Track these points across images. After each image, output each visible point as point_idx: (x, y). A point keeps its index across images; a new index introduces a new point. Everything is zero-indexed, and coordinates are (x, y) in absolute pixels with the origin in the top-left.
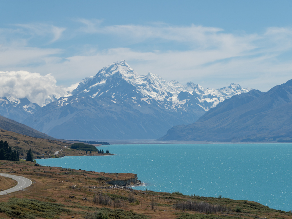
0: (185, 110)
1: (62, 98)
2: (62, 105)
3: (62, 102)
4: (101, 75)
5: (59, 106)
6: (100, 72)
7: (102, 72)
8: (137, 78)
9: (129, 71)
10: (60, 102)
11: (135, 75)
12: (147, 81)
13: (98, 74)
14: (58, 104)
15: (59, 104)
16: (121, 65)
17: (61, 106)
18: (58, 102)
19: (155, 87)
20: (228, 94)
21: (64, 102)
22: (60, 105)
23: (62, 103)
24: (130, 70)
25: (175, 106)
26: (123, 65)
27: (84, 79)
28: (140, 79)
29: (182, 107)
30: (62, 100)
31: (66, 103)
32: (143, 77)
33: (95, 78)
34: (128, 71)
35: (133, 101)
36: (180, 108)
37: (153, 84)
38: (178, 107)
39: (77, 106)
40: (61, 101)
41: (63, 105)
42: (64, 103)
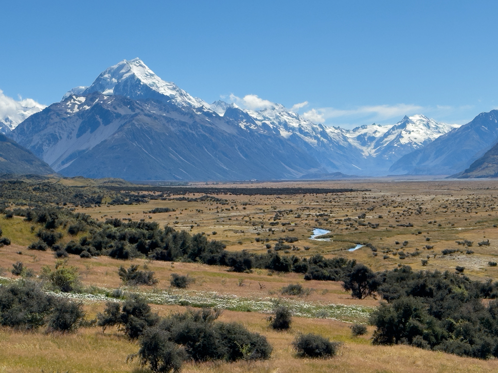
0: (264, 131)
1: (74, 97)
2: (76, 110)
3: (76, 104)
4: (105, 80)
5: (69, 111)
6: (101, 75)
7: (106, 76)
8: (161, 87)
9: (148, 75)
10: (71, 103)
11: (157, 82)
12: (177, 91)
13: (98, 79)
14: (66, 107)
15: (69, 108)
16: (135, 65)
17: (74, 112)
18: (67, 104)
19: (189, 101)
20: (271, 118)
21: (79, 104)
22: (72, 110)
23: (76, 106)
24: (149, 73)
25: (245, 125)
26: (138, 65)
27: (70, 91)
28: (166, 88)
29: (256, 128)
30: (74, 100)
31: (85, 107)
32: (170, 85)
33: (95, 85)
34: (146, 74)
35: (195, 110)
36: (255, 128)
37: (186, 96)
38: (251, 128)
39: (116, 109)
40: (72, 101)
41: (78, 110)
42: (79, 106)
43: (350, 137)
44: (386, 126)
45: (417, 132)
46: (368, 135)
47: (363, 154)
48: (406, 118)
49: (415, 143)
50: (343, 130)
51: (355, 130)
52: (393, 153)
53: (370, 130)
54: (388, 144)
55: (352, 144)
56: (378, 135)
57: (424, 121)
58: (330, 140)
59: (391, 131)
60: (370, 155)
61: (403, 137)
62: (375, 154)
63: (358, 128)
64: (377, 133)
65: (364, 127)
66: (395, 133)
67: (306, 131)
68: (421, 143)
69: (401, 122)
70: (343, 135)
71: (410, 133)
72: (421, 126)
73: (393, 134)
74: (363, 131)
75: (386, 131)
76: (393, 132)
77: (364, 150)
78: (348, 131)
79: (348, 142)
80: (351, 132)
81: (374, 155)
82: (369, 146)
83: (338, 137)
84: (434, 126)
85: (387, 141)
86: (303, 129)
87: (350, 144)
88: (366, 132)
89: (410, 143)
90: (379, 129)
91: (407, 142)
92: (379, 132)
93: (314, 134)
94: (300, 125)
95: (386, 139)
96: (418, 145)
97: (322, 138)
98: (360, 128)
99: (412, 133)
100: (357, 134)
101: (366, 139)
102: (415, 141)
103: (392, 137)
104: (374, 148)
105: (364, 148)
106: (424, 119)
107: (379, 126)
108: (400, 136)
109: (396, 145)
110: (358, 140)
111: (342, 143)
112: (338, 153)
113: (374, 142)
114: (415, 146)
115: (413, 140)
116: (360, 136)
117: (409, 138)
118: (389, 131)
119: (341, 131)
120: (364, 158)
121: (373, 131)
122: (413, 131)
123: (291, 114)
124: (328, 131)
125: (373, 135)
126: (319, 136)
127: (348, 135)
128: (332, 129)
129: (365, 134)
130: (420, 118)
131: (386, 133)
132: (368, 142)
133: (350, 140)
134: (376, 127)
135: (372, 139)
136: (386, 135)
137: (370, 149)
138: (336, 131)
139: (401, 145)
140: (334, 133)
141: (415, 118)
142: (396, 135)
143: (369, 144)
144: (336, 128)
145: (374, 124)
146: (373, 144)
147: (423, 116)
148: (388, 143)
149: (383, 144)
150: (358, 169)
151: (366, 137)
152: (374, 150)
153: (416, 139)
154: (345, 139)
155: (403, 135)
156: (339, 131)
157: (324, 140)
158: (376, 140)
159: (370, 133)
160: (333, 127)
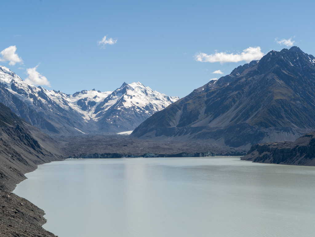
43: (71, 101)
44: (105, 92)
45: (138, 97)
46: (88, 100)
47: (84, 118)
48: (125, 84)
49: (138, 108)
50: (63, 95)
51: (75, 95)
52: (117, 116)
53: (90, 95)
54: (109, 109)
55: (73, 108)
56: (98, 100)
57: (141, 88)
58: (50, 102)
59: (112, 96)
60: (91, 119)
61: (125, 101)
62: (97, 118)
63: (78, 93)
64: (97, 98)
65: (83, 92)
66: (116, 98)
67: (20, 88)
68: (143, 107)
69: (120, 89)
70: (63, 99)
71: (131, 98)
72: (140, 92)
73: (113, 99)
74: (83, 96)
75: (105, 96)
76: (114, 97)
77: (85, 114)
78: (68, 96)
79: (68, 105)
80: (71, 96)
81: (96, 120)
82: (90, 110)
83: (58, 100)
84: (151, 93)
85: (108, 106)
86: (16, 85)
87: (70, 108)
88: (87, 97)
89: (134, 107)
90: (99, 94)
91: (130, 106)
92: (99, 97)
93: (30, 92)
94: (13, 80)
95: (106, 104)
96: (141, 109)
97: (40, 97)
98: (80, 94)
99: (133, 97)
100: (77, 98)
101: (87, 104)
102: (137, 105)
103: (112, 102)
104: (95, 113)
105: (85, 113)
106: (142, 87)
107: (99, 91)
108: (123, 100)
109: (119, 109)
110: (78, 105)
111: (62, 106)
112: (58, 115)
113: (95, 107)
114: (138, 110)
115: (136, 104)
116: (80, 100)
117: (132, 102)
118: (109, 96)
119: (62, 95)
120: (86, 123)
121: (94, 96)
122: (134, 96)
123: (4, 70)
124: (48, 93)
125: (94, 100)
126: (37, 95)
127: (68, 100)
128: (53, 93)
129: (86, 99)
130: (138, 86)
131: (107, 98)
132: (88, 107)
133: (70, 105)
134: (95, 93)
135: (92, 104)
136: (106, 100)
137: (90, 113)
138: (56, 95)
139: (125, 109)
140: (54, 96)
141: (133, 85)
142: (116, 100)
143: (90, 108)
144: (56, 92)
145: (94, 90)
146: (93, 109)
147: (140, 84)
148: (109, 107)
149: (104, 109)
150: (81, 133)
151: (86, 102)
152: (95, 115)
153: (138, 103)
154: (66, 103)
155: (126, 99)
156: (60, 95)
157: (42, 100)
158: (97, 104)
159: (91, 97)
160: (54, 90)
